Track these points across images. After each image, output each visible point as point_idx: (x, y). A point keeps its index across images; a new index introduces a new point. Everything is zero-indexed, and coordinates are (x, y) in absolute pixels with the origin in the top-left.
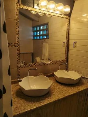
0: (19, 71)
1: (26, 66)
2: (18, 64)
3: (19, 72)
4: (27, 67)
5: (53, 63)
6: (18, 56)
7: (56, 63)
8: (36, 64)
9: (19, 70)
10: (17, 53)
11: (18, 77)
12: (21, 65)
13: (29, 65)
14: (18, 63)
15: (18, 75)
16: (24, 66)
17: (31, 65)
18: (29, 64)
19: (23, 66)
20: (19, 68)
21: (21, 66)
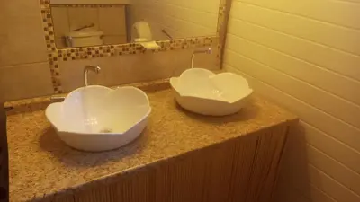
0: (57, 70)
1: (77, 54)
2: (50, 49)
3: (57, 74)
4: (82, 58)
5: (172, 45)
6: (45, 21)
7: (185, 47)
8: (112, 47)
9: (56, 66)
10: (43, 12)
11: (56, 89)
12: (60, 52)
13: (90, 53)
14: (49, 46)
15: (54, 82)
16: (73, 54)
17: (97, 52)
18: (89, 49)
19: (69, 55)
20: (55, 63)
21: (60, 56)
